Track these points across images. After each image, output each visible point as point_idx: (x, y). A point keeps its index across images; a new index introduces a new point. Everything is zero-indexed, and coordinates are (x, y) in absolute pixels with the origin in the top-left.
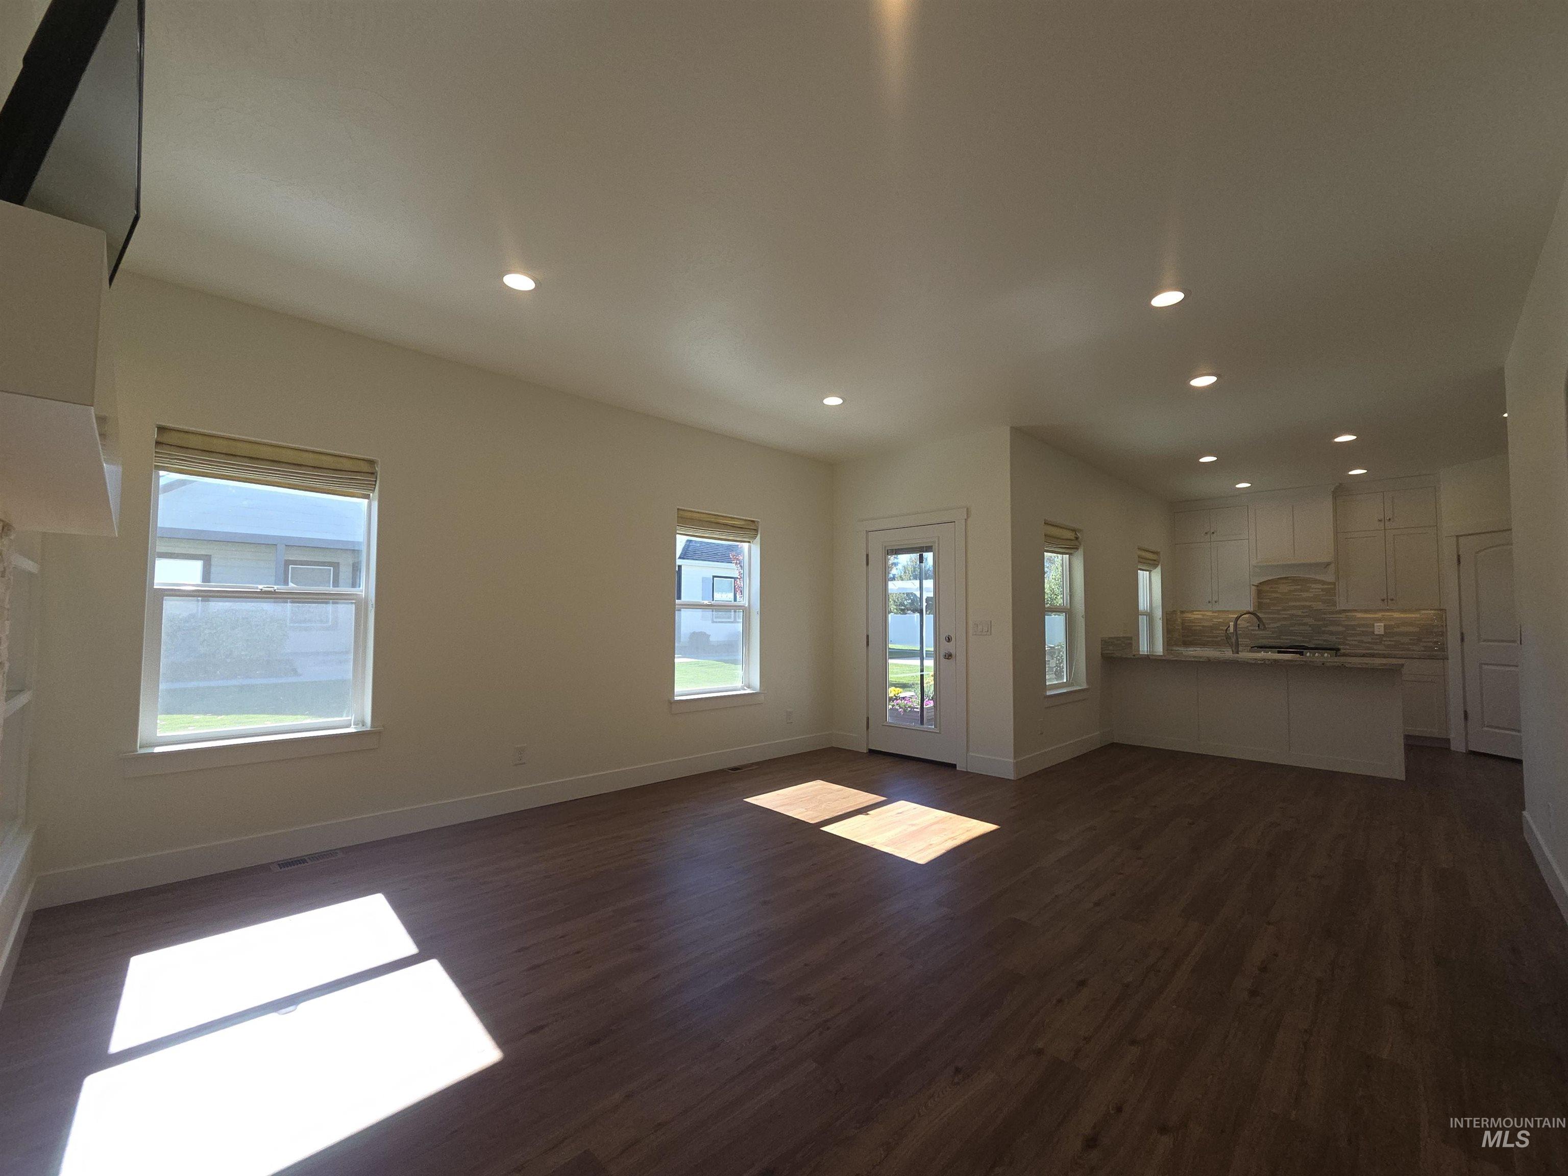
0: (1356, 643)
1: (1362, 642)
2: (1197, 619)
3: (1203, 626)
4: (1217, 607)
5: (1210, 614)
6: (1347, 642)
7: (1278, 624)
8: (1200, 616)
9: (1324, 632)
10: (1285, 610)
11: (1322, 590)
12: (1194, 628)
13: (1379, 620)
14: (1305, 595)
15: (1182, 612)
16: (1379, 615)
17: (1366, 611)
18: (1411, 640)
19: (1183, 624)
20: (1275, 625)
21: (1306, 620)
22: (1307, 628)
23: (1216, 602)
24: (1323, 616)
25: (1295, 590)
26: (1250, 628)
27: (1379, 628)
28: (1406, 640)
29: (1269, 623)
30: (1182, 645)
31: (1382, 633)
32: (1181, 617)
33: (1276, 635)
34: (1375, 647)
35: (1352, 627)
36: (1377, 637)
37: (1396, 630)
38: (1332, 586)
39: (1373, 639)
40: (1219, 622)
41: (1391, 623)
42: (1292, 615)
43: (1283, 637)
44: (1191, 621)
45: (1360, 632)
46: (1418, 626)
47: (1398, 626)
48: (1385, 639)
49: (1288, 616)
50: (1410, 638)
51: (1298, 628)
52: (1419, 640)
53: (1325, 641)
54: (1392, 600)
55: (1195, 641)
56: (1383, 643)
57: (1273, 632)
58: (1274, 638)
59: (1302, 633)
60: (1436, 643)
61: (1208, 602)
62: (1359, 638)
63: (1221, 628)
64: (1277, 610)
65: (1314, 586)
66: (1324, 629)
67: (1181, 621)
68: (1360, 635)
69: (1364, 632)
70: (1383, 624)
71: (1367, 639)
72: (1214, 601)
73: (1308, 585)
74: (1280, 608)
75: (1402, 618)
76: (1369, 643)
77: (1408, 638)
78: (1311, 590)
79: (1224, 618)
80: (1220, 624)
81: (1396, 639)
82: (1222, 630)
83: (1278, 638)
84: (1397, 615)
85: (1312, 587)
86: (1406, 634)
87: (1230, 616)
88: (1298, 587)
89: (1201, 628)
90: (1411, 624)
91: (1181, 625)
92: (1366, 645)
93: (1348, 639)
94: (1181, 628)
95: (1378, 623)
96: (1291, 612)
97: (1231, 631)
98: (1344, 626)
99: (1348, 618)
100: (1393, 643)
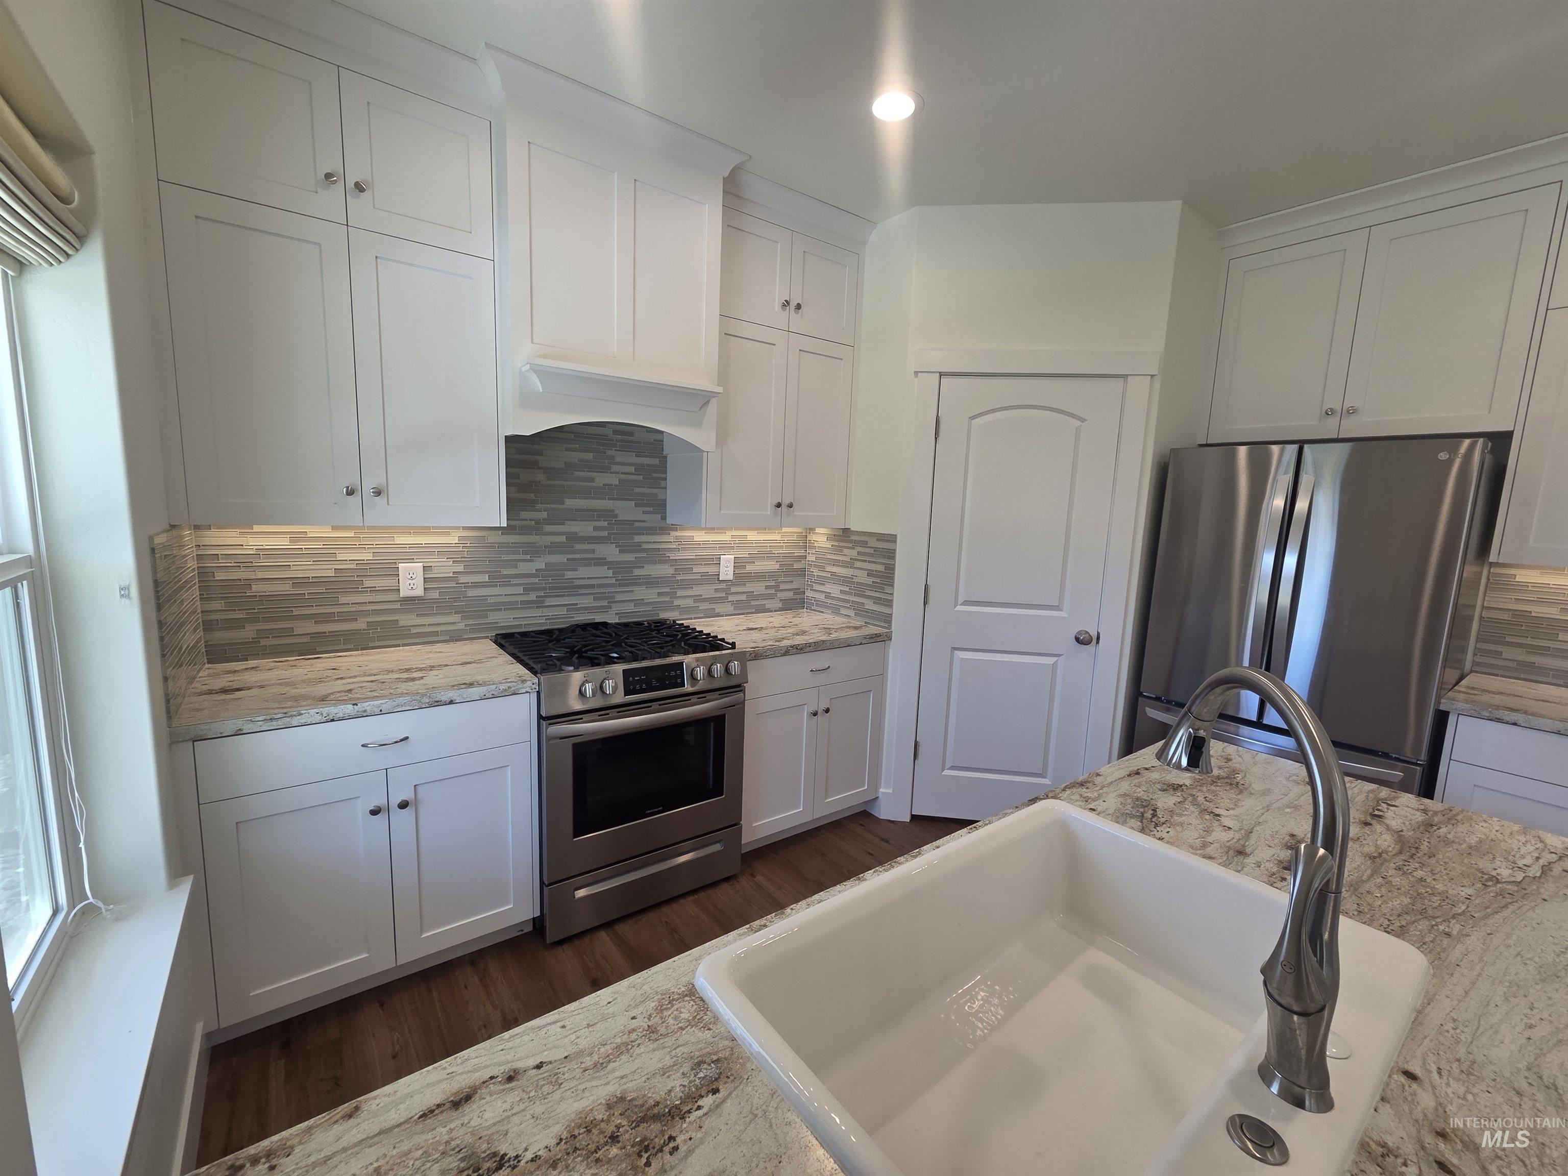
0: (689, 602)
1: (699, 599)
2: (261, 552)
3: (299, 582)
4: (384, 515)
5: (325, 531)
6: (676, 603)
7: (540, 564)
8: (283, 542)
9: (637, 582)
10: (551, 521)
11: (639, 469)
13: (727, 547)
16: (726, 537)
18: (767, 587)
19: (204, 574)
20: (531, 568)
21: (603, 550)
22: (603, 571)
24: (637, 539)
25: (582, 465)
26: (463, 579)
27: (727, 571)
28: (758, 588)
29: (514, 564)
30: (209, 663)
31: (730, 577)
32: (194, 545)
33: (533, 596)
34: (719, 608)
35: (683, 566)
36: (723, 587)
37: (750, 568)
38: (655, 461)
39: (716, 590)
40: (359, 562)
41: (744, 554)
42: (573, 538)
43: (549, 602)
44: (245, 562)
45: (698, 577)
46: (777, 558)
47: (752, 559)
48: (733, 590)
49: (563, 539)
50: (767, 584)
51: (584, 572)
52: (777, 588)
53: (639, 602)
54: (790, 506)
55: (264, 642)
56: (731, 598)
57: (528, 590)
58: (527, 605)
59: (592, 586)
60: (797, 591)
61: (345, 490)
62: (697, 591)
63: (368, 583)
64: (538, 522)
65: (620, 457)
66: (637, 572)
67: (196, 566)
68: (697, 582)
69: (704, 575)
70: (733, 557)
71: (706, 591)
72: (372, 488)
73: (609, 452)
74: (544, 515)
75: (757, 542)
76: (712, 600)
77: (762, 584)
78: (615, 468)
79: (377, 546)
80: (363, 569)
81: (749, 587)
82: (373, 590)
83: (539, 604)
84: (753, 536)
85: (618, 459)
86: (760, 576)
87: (400, 540)
88: (590, 456)
89: (287, 588)
90: (769, 556)
91: (197, 580)
92: (707, 606)
93: (679, 593)
94: (199, 594)
95: (725, 555)
96: (570, 527)
97: (404, 593)
98: (672, 562)
99: (681, 543)
100: (744, 597)
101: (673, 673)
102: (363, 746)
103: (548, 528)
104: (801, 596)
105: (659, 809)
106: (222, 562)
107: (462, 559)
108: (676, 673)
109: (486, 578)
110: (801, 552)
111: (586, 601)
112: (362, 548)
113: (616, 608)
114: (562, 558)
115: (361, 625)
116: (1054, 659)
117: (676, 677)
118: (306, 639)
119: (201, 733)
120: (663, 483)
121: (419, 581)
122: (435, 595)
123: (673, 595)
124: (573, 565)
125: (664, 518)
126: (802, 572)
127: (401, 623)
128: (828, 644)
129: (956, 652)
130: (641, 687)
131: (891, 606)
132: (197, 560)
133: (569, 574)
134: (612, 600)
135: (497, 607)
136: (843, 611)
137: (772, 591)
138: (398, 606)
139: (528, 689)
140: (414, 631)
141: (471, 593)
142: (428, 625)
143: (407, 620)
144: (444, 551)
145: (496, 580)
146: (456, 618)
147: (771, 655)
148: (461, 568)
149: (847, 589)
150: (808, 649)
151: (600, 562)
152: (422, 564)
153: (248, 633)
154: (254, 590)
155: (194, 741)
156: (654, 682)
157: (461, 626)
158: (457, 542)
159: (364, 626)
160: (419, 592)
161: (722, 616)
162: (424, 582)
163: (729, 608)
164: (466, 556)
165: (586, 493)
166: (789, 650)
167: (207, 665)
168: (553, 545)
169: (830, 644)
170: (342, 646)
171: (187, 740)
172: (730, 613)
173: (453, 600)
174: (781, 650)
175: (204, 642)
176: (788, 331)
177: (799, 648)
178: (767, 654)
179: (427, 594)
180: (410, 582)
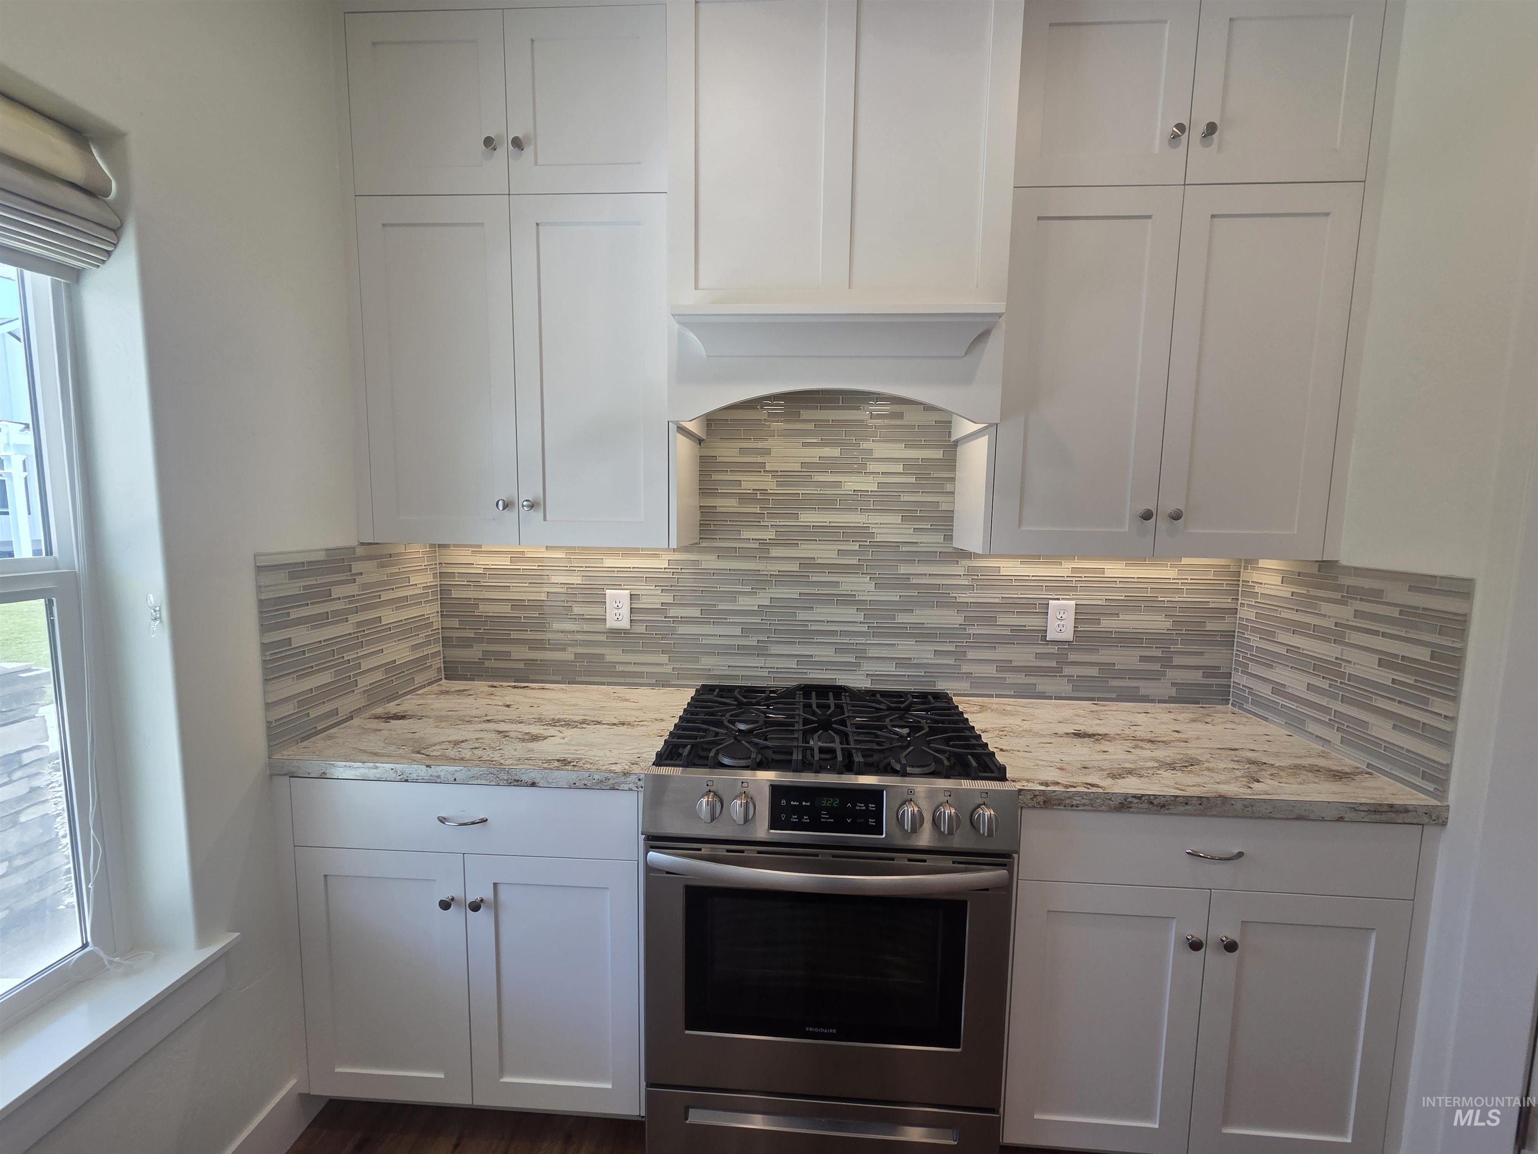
0: (990, 670)
1: (1005, 666)
2: (487, 572)
3: (517, 604)
5: (530, 553)
6: (965, 668)
7: (763, 598)
11: (910, 467)
12: (483, 608)
13: (1062, 587)
14: (852, 483)
16: (1063, 570)
17: (1031, 555)
18: (1143, 659)
19: (444, 591)
20: (752, 603)
21: (851, 584)
22: (850, 614)
23: (532, 507)
24: (903, 569)
25: (825, 465)
26: (673, 612)
27: (1060, 624)
28: (1125, 658)
29: (733, 596)
30: (445, 678)
31: (1068, 635)
32: (438, 562)
33: (752, 641)
34: (1044, 685)
35: (981, 613)
36: (1053, 651)
37: (1107, 624)
38: (938, 454)
39: (1038, 656)
40: (569, 586)
41: (1098, 599)
42: (808, 564)
43: (775, 649)
44: (474, 581)
45: (1005, 633)
46: (1167, 610)
47: (1113, 609)
48: (1072, 657)
49: (794, 567)
50: (1145, 654)
51: (822, 614)
52: (1166, 662)
53: (902, 663)
54: (1176, 516)
55: (487, 664)
56: (1067, 670)
57: (746, 631)
58: (744, 651)
59: (833, 633)
60: (1211, 671)
61: (499, 504)
62: (1003, 653)
63: (577, 609)
64: (762, 542)
65: (881, 449)
66: (902, 618)
67: (437, 584)
68: (1005, 641)
69: (1016, 629)
70: (1073, 602)
71: (1021, 655)
72: (526, 500)
73: (865, 445)
74: (769, 535)
75: (1125, 580)
76: (1028, 671)
77: (1134, 653)
78: (872, 467)
79: (587, 569)
80: (574, 595)
81: (1105, 656)
82: (581, 618)
83: (760, 651)
84: (1115, 569)
85: (876, 455)
86: (1129, 639)
87: (609, 562)
88: (835, 452)
89: (505, 609)
90: (1151, 605)
91: (439, 597)
92: (1021, 678)
93: (971, 655)
94: (439, 610)
95: (1058, 599)
96: (806, 551)
97: (611, 623)
98: (960, 606)
99: (976, 577)
100: (1094, 672)
101: (861, 806)
102: (439, 819)
103: (775, 552)
104: (1224, 681)
105: (831, 1031)
106: (457, 581)
107: (673, 588)
108: (867, 806)
109: (695, 612)
110: (1226, 602)
111: (825, 653)
112: (572, 570)
113: (865, 668)
114: (793, 593)
115: (567, 655)
117: (867, 813)
118: (521, 665)
121: (625, 611)
122: (641, 629)
123: (960, 655)
124: (809, 602)
125: (949, 538)
126: (1227, 639)
127: (608, 658)
128: (1239, 806)
130: (800, 818)
132: (440, 577)
133: (802, 616)
134: (862, 656)
135: (711, 651)
136: (1312, 727)
137: (1156, 667)
138: (603, 638)
139: (632, 786)
140: (620, 668)
141: (683, 629)
142: (635, 663)
143: (613, 655)
144: (649, 577)
145: (710, 615)
146: (664, 658)
147: (1084, 805)
148: (670, 600)
149: (1325, 685)
150: (1181, 808)
151: (847, 600)
152: (629, 591)
153: (474, 653)
154: (481, 610)
155: (291, 777)
156: (825, 817)
157: (668, 669)
158: (667, 566)
159: (572, 657)
160: (625, 624)
161: (1050, 698)
162: (631, 613)
163: (1066, 688)
164: (676, 584)
165: (826, 504)
166: (1131, 802)
167: (443, 681)
168: (782, 574)
169: (1245, 806)
170: (552, 678)
171: (285, 775)
172: (1064, 695)
173: (660, 636)
174: (1110, 799)
175: (442, 657)
176: (1184, 185)
177: (1156, 802)
178: (1075, 803)
179: (633, 627)
180: (616, 611)
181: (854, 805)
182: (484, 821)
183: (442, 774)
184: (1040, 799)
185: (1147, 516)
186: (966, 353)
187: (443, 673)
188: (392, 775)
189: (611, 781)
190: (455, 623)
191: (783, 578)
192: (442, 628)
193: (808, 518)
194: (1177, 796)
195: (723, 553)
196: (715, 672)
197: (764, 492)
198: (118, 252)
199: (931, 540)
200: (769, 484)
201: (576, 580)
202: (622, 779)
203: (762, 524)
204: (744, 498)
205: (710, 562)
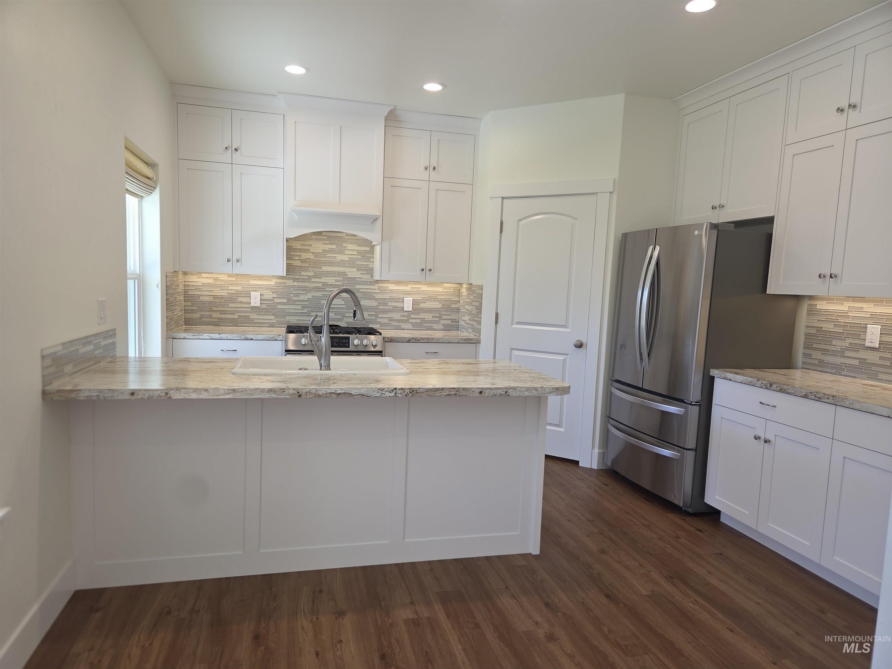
0: (386, 321)
1: (391, 319)
2: (204, 285)
3: (215, 297)
4: (239, 269)
6: (378, 320)
7: (309, 296)
8: (211, 281)
10: (315, 277)
11: (359, 252)
12: (202, 298)
13: (408, 293)
14: (340, 257)
15: (185, 273)
16: (408, 288)
17: (398, 283)
18: (433, 317)
19: (186, 292)
23: (238, 261)
25: (331, 251)
26: (276, 300)
27: (408, 305)
28: (428, 317)
29: (298, 295)
30: (185, 325)
31: (410, 309)
32: (183, 281)
33: (305, 311)
34: (403, 325)
35: (384, 302)
36: (406, 314)
37: (422, 305)
38: (368, 249)
39: (402, 316)
40: (237, 291)
41: (418, 297)
42: (325, 284)
44: (197, 288)
45: (391, 308)
46: (440, 301)
47: (423, 301)
48: (412, 316)
49: (320, 285)
50: (433, 315)
52: (440, 318)
54: (430, 270)
55: (203, 319)
56: (410, 321)
57: (303, 307)
58: (302, 314)
60: (453, 320)
61: (227, 260)
62: (390, 315)
63: (240, 299)
64: (309, 276)
65: (350, 246)
67: (183, 289)
68: (391, 311)
69: (394, 307)
70: (412, 298)
71: (397, 316)
72: (236, 259)
73: (344, 245)
74: (312, 274)
75: (429, 291)
76: (398, 321)
77: (431, 315)
78: (347, 252)
79: (244, 284)
80: (238, 294)
81: (421, 316)
82: (241, 302)
84: (424, 288)
85: (348, 248)
86: (429, 311)
87: (252, 282)
88: (334, 247)
89: (211, 299)
90: (435, 299)
91: (183, 294)
92: (396, 323)
93: (380, 316)
94: (183, 299)
95: (407, 297)
96: (324, 280)
97: (252, 304)
98: (376, 300)
99: (381, 290)
100: (419, 321)
101: (344, 341)
102: (222, 350)
103: (313, 280)
104: (457, 324)
106: (191, 288)
107: (276, 292)
108: (346, 341)
109: (284, 300)
110: (457, 299)
112: (238, 285)
113: (345, 319)
114: (319, 294)
115: (236, 316)
116: (565, 356)
117: (346, 343)
118: (217, 320)
119: (175, 336)
120: (372, 260)
121: (258, 300)
122: (264, 306)
123: (376, 316)
125: (372, 276)
126: (458, 310)
127: (251, 317)
129: (513, 351)
131: (480, 325)
132: (184, 286)
135: (290, 314)
136: (469, 330)
137: (437, 319)
138: (249, 310)
139: (281, 339)
140: (256, 321)
141: (279, 307)
142: (261, 319)
143: (253, 316)
144: (268, 288)
145: (290, 301)
146: (273, 317)
147: (400, 341)
148: (275, 296)
149: (470, 317)
150: (423, 341)
152: (260, 293)
153: (198, 315)
154: (200, 299)
155: (173, 339)
156: (335, 344)
157: (274, 321)
158: (274, 284)
159: (237, 317)
160: (258, 305)
161: (406, 330)
162: (261, 300)
163: (411, 327)
164: (278, 290)
165: (331, 264)
166: (411, 340)
167: (184, 326)
168: (316, 287)
169: (437, 340)
170: (229, 324)
171: (171, 338)
172: (410, 329)
173: (271, 309)
174: (406, 339)
175: (184, 317)
176: (429, 181)
177: (417, 339)
178: (398, 340)
179: (261, 306)
180: (255, 300)
181: (342, 341)
182: (236, 350)
183: (224, 337)
184: (390, 339)
185: (423, 270)
186: (372, 224)
187: (184, 323)
188: (208, 338)
189: (275, 338)
190: (190, 304)
191: (316, 289)
192: (184, 306)
193: (325, 268)
194: (421, 338)
195: (295, 280)
196: (292, 322)
197: (309, 259)
198: (154, 193)
199: (366, 277)
200: (311, 256)
201: (239, 288)
202: (278, 337)
203: (309, 270)
204: (303, 261)
205: (290, 283)
